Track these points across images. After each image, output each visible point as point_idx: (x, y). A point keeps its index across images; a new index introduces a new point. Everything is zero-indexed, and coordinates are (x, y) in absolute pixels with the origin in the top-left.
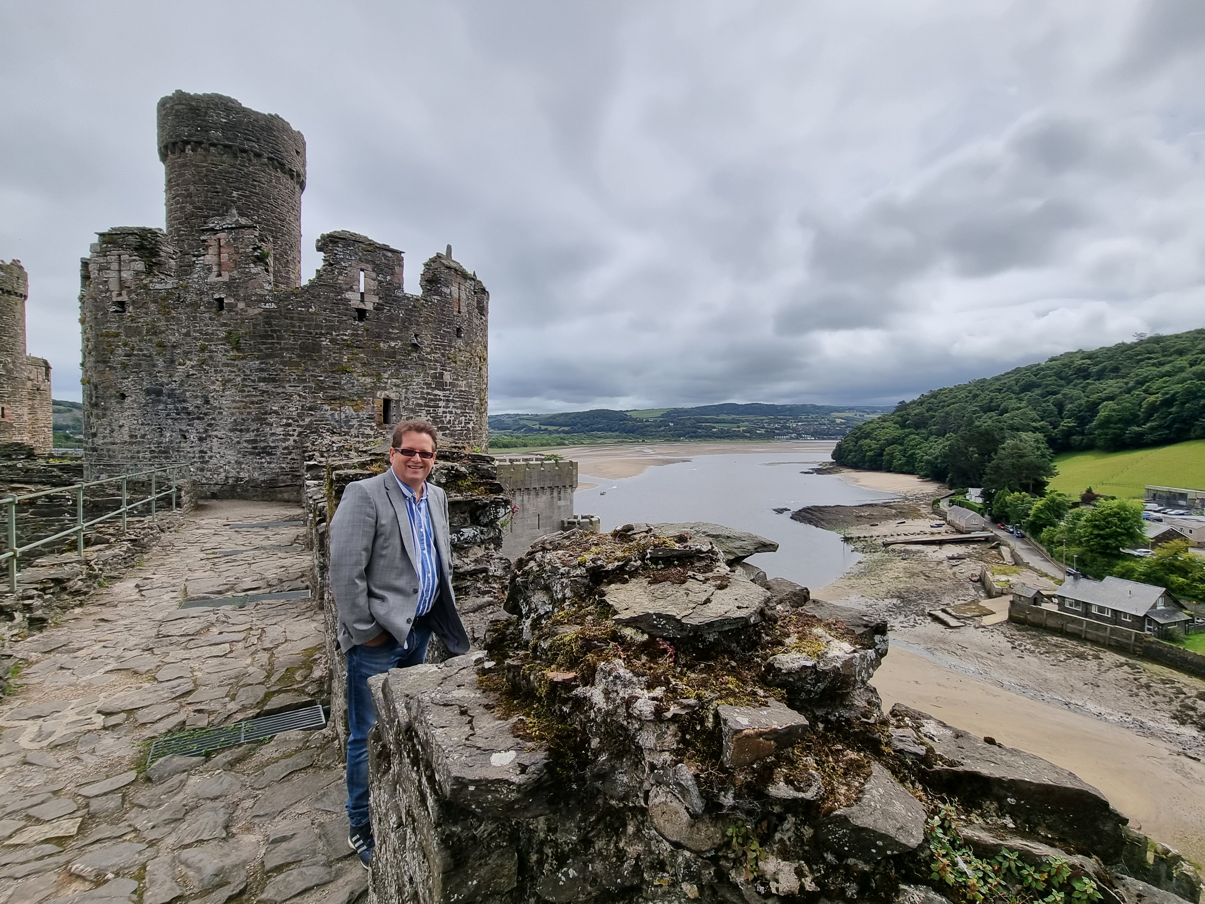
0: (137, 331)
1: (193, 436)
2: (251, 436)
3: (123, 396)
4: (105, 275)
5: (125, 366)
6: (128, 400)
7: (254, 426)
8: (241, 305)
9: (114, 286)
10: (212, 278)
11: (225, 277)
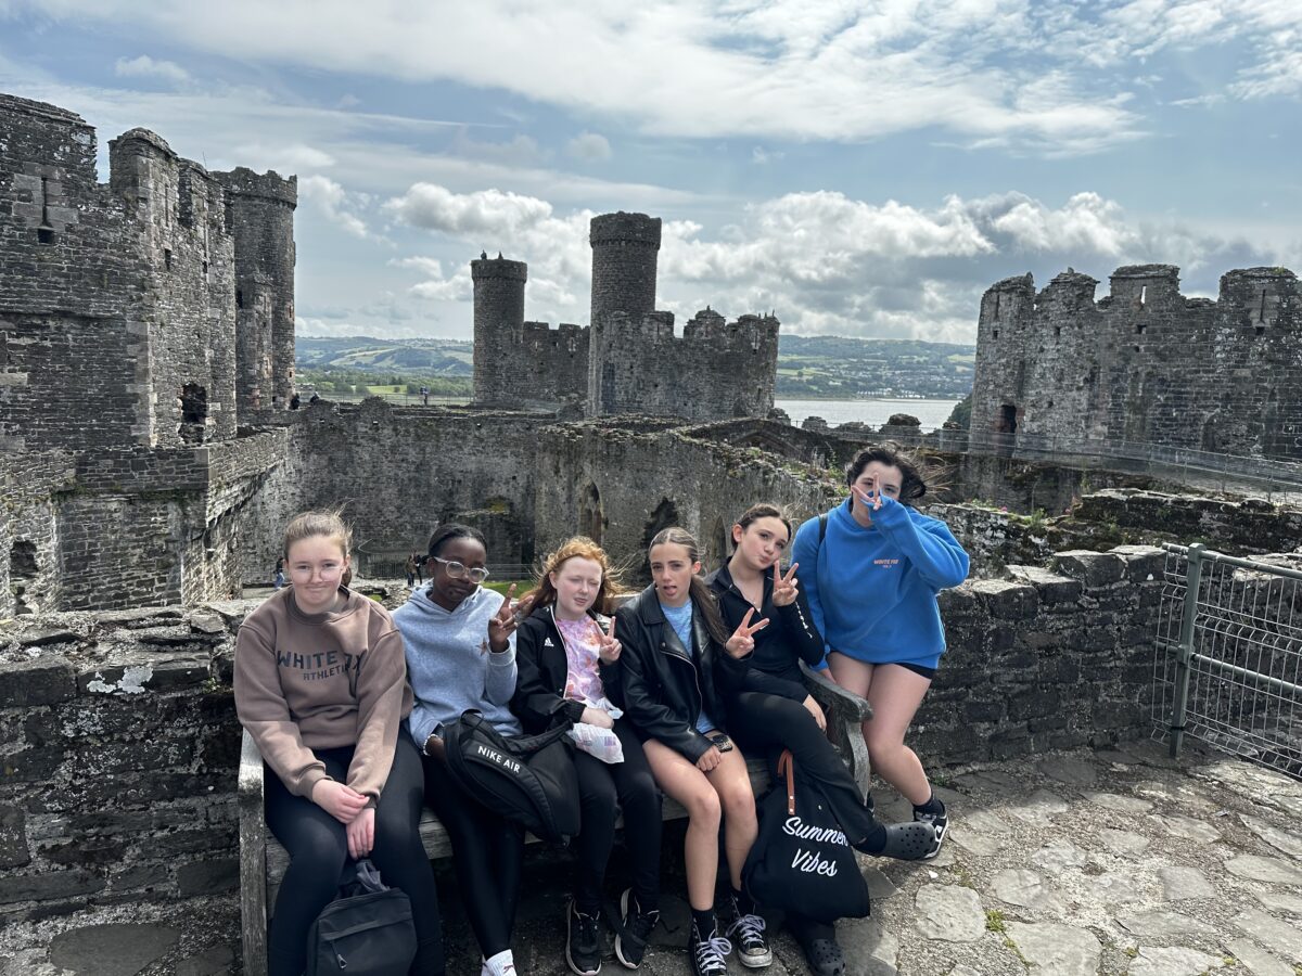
0: (665, 358)
1: (690, 404)
2: (717, 405)
3: (656, 386)
4: (651, 333)
5: (658, 372)
6: (659, 388)
7: (719, 401)
8: (716, 350)
9: (655, 337)
10: (703, 338)
11: (710, 338)
